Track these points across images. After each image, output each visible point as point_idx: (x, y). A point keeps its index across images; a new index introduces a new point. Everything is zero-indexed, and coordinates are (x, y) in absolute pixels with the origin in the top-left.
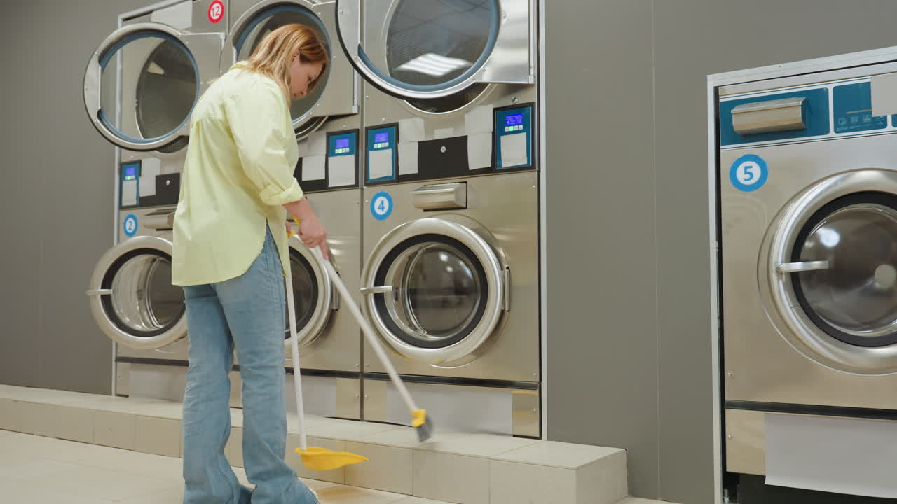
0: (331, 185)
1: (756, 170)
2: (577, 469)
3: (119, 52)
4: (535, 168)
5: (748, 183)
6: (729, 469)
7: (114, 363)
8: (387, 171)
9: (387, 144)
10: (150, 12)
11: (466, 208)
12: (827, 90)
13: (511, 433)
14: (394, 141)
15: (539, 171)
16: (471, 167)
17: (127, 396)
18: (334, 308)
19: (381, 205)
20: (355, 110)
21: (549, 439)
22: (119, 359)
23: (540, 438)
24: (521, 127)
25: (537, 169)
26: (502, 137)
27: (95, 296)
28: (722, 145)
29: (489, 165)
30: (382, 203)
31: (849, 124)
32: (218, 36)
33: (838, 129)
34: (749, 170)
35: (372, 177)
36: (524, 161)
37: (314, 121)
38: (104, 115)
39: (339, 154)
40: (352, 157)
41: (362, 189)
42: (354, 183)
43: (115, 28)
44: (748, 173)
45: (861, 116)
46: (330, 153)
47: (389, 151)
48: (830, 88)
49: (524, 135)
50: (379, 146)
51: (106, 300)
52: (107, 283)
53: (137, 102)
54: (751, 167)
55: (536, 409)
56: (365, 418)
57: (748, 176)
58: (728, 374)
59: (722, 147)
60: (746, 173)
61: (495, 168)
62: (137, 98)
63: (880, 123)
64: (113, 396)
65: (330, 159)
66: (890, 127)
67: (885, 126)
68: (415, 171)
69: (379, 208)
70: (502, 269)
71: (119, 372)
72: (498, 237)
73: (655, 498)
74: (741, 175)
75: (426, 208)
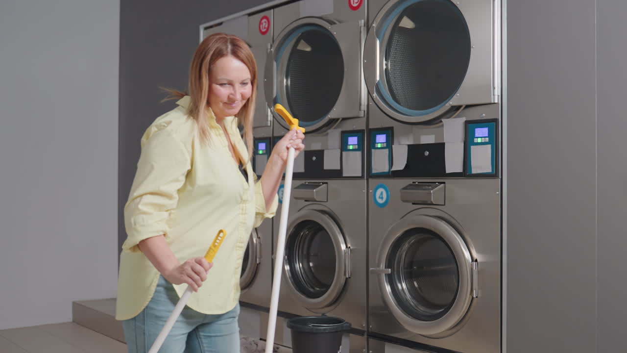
0: (345, 175)
4: (498, 177)
8: (385, 167)
9: (385, 145)
10: (221, 24)
11: (444, 205)
14: (390, 142)
15: (502, 179)
16: (448, 171)
18: (347, 277)
19: (381, 195)
20: (361, 114)
24: (486, 139)
25: (500, 177)
26: (472, 147)
29: (461, 170)
30: (382, 193)
32: (266, 46)
35: (374, 171)
37: (332, 121)
39: (350, 150)
40: (360, 153)
41: (367, 180)
42: (360, 175)
46: (343, 148)
47: (386, 151)
49: (489, 146)
50: (379, 145)
61: (466, 173)
65: (344, 153)
69: (380, 198)
70: (472, 260)
75: (413, 202)
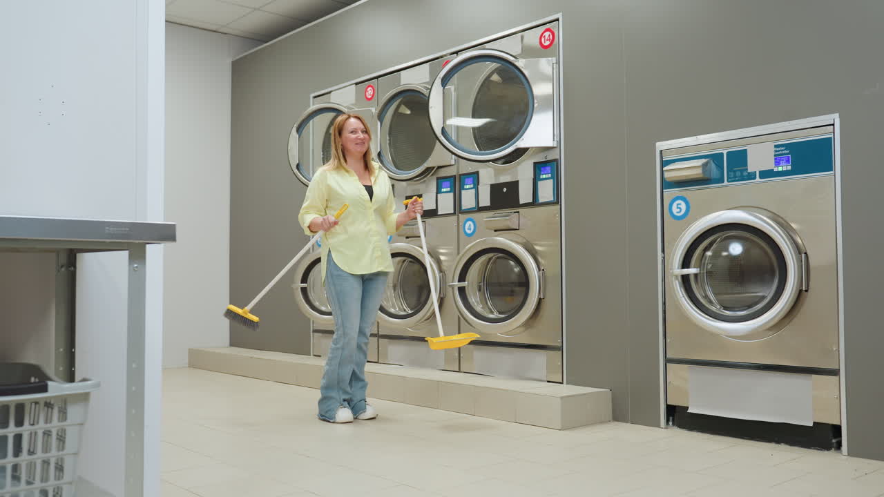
0: (439, 213)
1: (683, 206)
2: (562, 398)
3: (311, 121)
4: (558, 203)
5: (679, 215)
6: (669, 403)
7: (312, 334)
8: (472, 204)
9: (472, 186)
10: (330, 92)
11: (518, 229)
12: (722, 154)
13: (545, 379)
14: (476, 183)
15: (561, 205)
16: (521, 202)
17: (320, 356)
18: (442, 296)
19: (469, 227)
20: (453, 162)
21: (567, 384)
22: (315, 331)
23: (562, 383)
24: (550, 175)
26: (539, 182)
27: (297, 289)
28: (665, 189)
29: (531, 201)
30: (470, 225)
31: (735, 177)
32: (371, 110)
33: (730, 180)
34: (679, 206)
35: (463, 208)
36: (551, 199)
37: (428, 170)
38: (301, 167)
39: (444, 192)
40: (452, 194)
41: (458, 215)
42: (452, 212)
43: (309, 106)
44: (679, 208)
45: (742, 171)
46: (438, 191)
47: (473, 191)
48: (725, 152)
49: (552, 180)
50: (468, 187)
51: (304, 290)
52: (304, 280)
53: (323, 154)
54: (680, 204)
55: (560, 364)
56: (462, 370)
57: (678, 210)
58: (668, 341)
59: (664, 191)
60: (678, 208)
61: (535, 203)
62: (323, 151)
63: (751, 176)
64: (312, 356)
65: (439, 195)
66: (758, 179)
67: (755, 178)
68: (489, 204)
69: (468, 229)
70: (539, 270)
71: (315, 339)
72: (537, 248)
73: (627, 422)
74: (675, 210)
75: (496, 229)
